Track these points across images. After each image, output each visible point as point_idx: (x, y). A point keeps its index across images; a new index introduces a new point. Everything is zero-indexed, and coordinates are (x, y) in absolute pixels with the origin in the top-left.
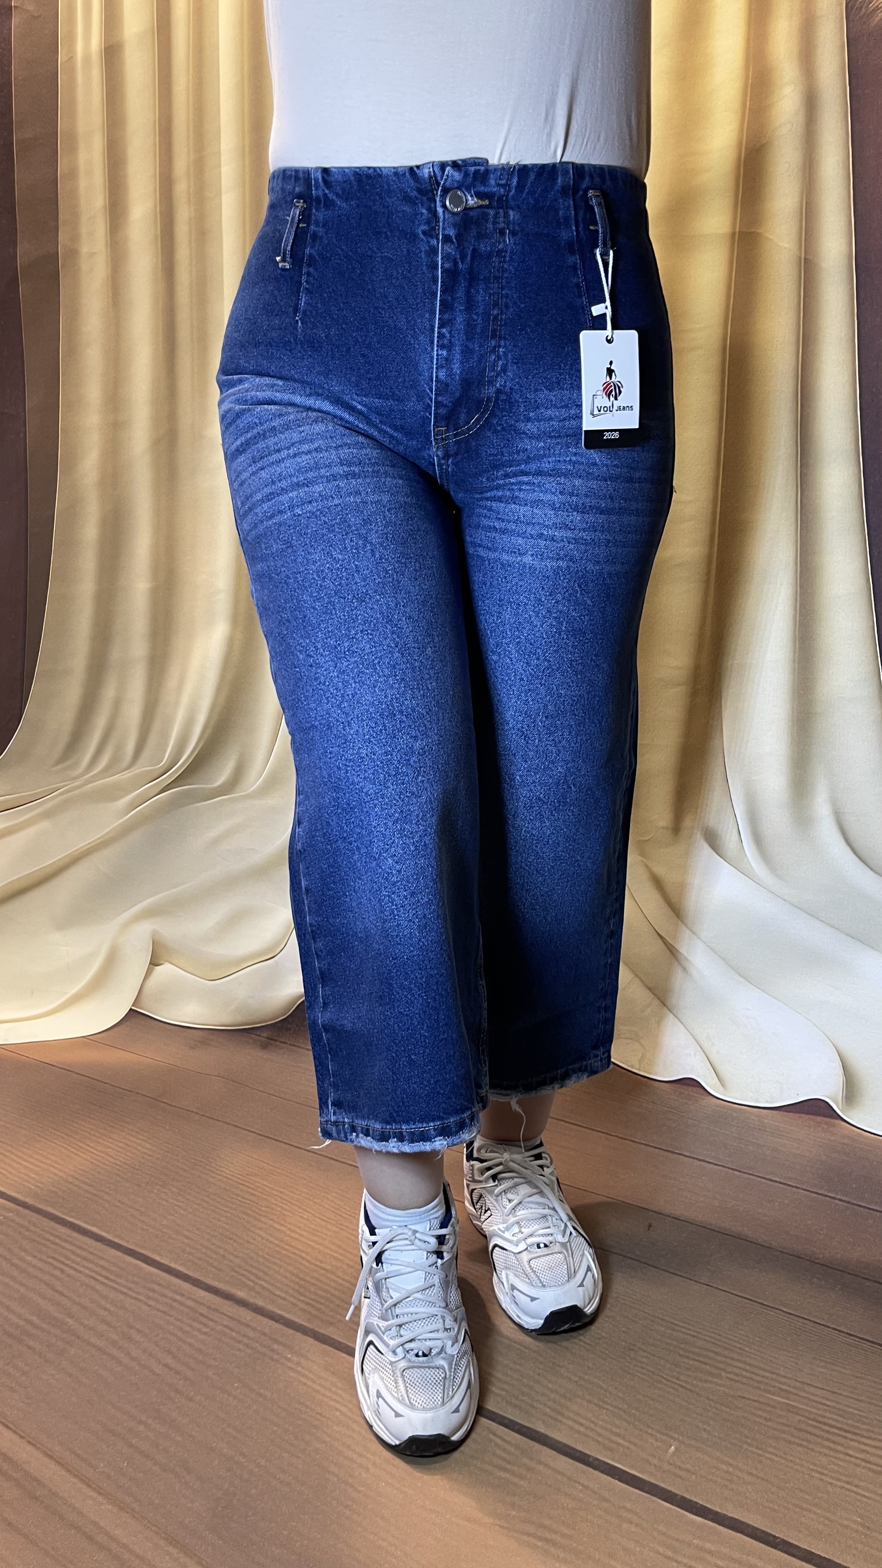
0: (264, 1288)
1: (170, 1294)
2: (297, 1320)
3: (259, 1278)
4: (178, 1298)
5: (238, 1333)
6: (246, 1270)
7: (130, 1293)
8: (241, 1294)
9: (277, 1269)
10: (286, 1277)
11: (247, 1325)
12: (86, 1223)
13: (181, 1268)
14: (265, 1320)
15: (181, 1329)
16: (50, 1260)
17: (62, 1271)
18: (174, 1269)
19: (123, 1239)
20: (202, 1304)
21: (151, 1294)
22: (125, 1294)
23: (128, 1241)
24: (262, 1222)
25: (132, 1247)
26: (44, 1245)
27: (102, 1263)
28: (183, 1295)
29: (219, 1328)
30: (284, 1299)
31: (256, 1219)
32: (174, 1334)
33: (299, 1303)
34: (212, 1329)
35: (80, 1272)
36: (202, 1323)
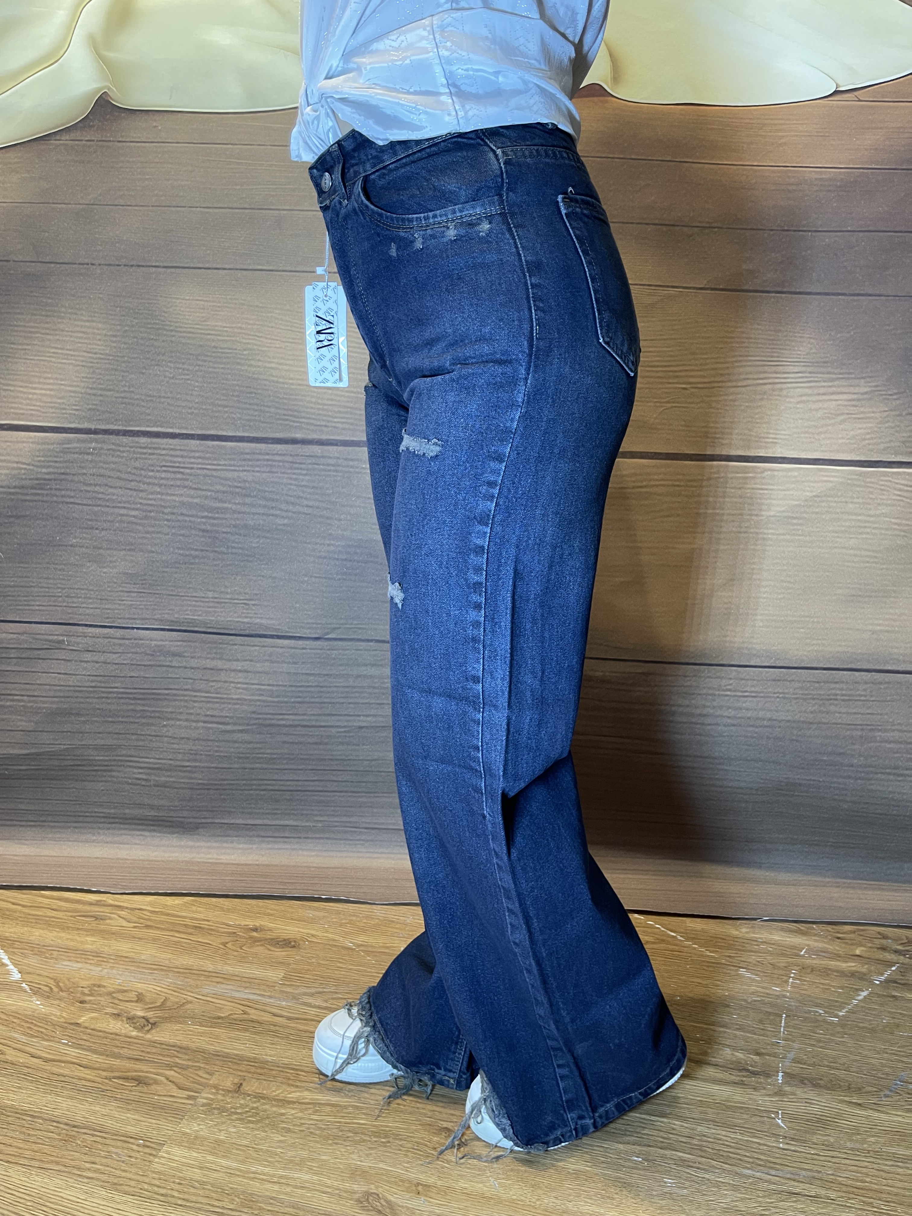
0: (307, 424)
1: (260, 457)
2: (347, 439)
3: (298, 417)
4: (267, 457)
5: (323, 465)
6: (284, 415)
7: (237, 468)
8: (299, 436)
9: (301, 403)
10: (312, 408)
11: (323, 457)
12: (148, 426)
13: (246, 434)
14: (330, 448)
15: (291, 479)
16: (164, 468)
17: (182, 473)
18: (244, 437)
19: (186, 428)
20: (284, 455)
21: (250, 463)
22: (235, 470)
23: (192, 429)
24: (255, 366)
25: (199, 432)
26: (146, 459)
27: (197, 455)
28: (268, 454)
29: (310, 466)
30: (326, 426)
31: (250, 366)
32: (291, 484)
33: (337, 425)
34: (308, 470)
35: (192, 468)
36: (298, 469)
